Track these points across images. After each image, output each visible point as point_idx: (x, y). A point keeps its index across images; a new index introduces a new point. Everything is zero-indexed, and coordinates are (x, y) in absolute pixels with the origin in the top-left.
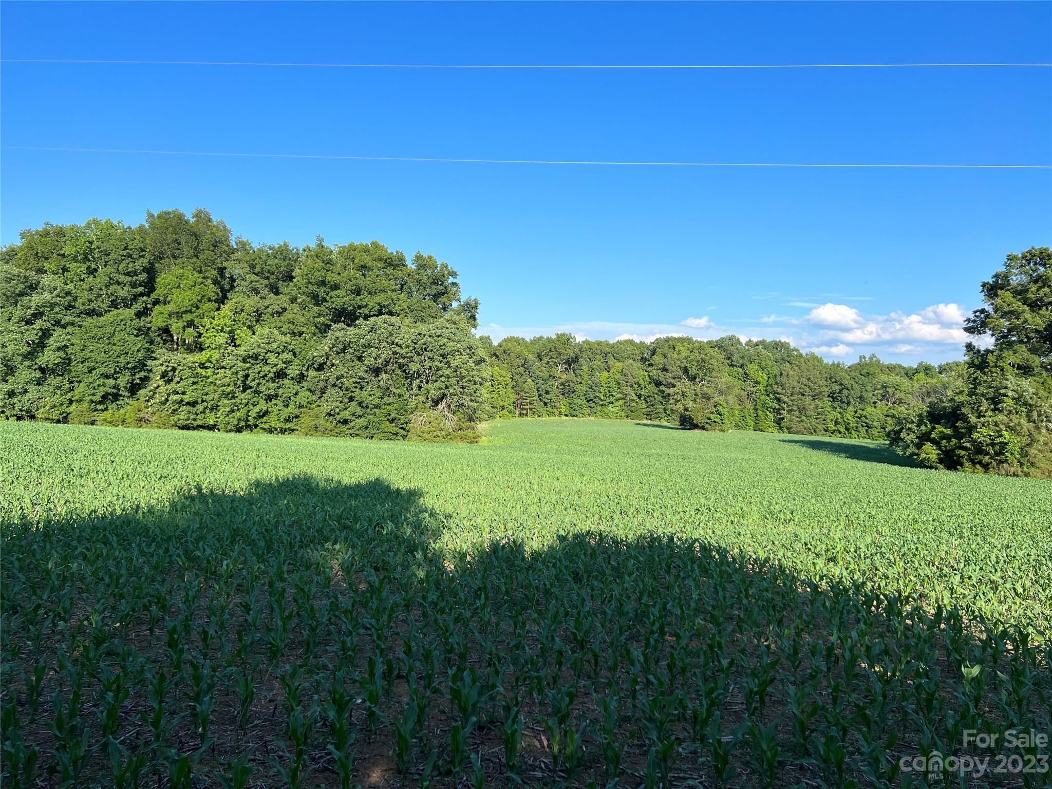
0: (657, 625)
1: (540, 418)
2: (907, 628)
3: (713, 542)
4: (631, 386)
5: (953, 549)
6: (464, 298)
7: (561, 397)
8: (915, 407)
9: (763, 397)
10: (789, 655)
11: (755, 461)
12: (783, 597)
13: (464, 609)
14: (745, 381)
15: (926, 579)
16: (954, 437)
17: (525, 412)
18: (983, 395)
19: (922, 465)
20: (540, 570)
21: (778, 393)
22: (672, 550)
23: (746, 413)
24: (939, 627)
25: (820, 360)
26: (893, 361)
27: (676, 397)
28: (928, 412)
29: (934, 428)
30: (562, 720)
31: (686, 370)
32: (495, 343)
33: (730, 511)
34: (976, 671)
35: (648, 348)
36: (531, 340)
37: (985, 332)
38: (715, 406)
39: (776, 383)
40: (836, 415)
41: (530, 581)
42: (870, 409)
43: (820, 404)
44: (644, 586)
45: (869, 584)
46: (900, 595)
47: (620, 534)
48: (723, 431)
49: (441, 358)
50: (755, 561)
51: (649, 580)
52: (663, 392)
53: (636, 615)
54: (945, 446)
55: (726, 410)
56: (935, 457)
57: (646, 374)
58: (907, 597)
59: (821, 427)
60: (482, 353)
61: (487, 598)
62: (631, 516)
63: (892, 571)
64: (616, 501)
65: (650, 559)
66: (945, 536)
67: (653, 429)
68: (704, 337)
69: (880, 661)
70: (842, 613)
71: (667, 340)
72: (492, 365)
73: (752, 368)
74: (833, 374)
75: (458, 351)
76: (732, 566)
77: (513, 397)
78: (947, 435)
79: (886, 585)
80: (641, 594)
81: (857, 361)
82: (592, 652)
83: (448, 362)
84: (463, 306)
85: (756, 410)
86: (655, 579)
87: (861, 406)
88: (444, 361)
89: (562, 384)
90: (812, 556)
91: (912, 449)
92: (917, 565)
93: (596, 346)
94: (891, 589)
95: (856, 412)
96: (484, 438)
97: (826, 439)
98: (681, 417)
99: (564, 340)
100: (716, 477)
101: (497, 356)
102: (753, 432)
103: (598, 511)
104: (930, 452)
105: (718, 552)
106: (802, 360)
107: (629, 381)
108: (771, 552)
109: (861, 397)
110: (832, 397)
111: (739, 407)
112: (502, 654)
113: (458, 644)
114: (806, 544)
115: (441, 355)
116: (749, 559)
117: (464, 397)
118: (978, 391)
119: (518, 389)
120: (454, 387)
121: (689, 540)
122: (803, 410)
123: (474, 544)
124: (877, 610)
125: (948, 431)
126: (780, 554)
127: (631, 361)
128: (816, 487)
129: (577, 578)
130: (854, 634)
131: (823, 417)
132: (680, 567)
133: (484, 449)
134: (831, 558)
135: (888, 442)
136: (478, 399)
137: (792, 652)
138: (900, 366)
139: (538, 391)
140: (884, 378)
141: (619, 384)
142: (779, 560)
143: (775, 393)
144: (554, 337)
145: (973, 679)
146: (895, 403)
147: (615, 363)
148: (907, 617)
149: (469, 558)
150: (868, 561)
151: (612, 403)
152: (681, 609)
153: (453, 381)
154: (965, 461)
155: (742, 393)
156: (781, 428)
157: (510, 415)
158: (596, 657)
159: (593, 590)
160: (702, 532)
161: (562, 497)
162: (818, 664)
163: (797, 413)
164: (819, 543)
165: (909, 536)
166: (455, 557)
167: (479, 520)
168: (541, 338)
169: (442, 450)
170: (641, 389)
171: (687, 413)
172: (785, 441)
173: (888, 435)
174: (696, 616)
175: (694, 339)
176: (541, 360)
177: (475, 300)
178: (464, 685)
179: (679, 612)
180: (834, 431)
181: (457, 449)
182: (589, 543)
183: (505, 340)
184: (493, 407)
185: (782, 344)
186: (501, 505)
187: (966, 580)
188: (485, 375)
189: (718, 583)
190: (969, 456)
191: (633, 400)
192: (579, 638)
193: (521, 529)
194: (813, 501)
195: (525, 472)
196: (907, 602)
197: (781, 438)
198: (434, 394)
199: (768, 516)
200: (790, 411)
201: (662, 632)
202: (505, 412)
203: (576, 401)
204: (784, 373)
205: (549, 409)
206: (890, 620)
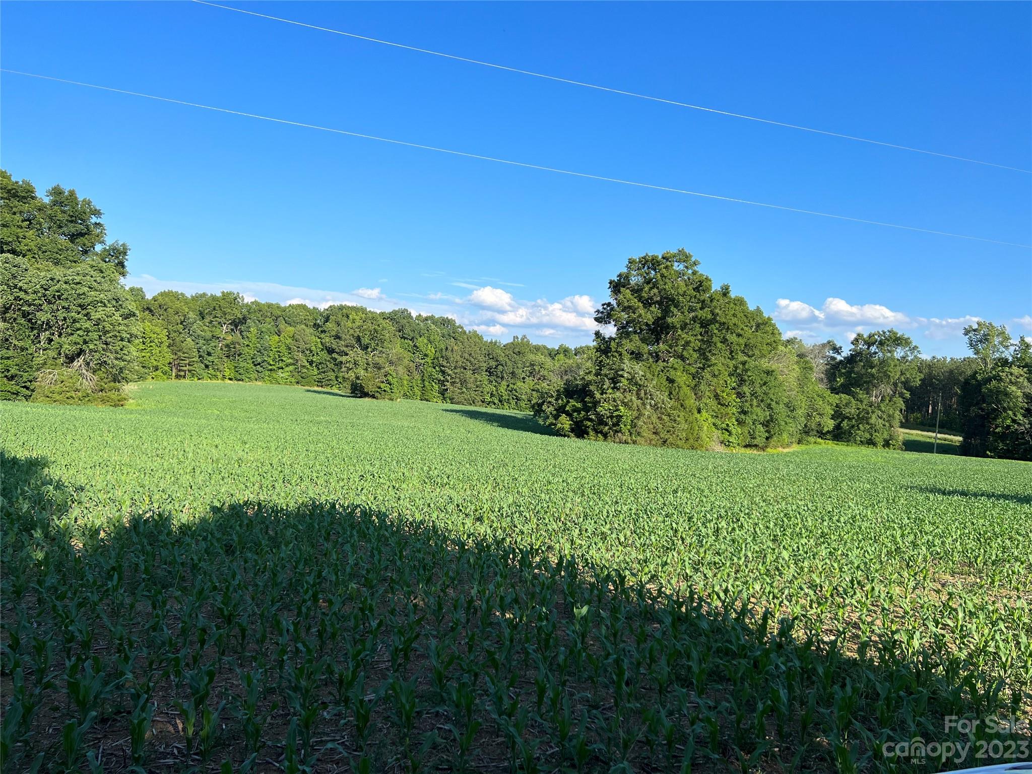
0: (310, 592)
1: (200, 381)
2: (535, 577)
3: (374, 507)
4: (303, 352)
5: (575, 506)
6: (110, 240)
7: (225, 359)
8: (557, 383)
9: (430, 369)
10: (434, 610)
11: (419, 429)
12: (434, 556)
13: (92, 592)
14: (414, 353)
15: (553, 533)
16: (583, 410)
17: (182, 373)
18: (606, 375)
19: (558, 433)
20: (188, 544)
21: (443, 366)
22: (333, 517)
23: (414, 384)
24: (560, 574)
25: (480, 338)
26: (540, 343)
27: (348, 365)
28: (564, 388)
29: (568, 402)
30: (199, 702)
31: (358, 339)
32: (149, 296)
33: (392, 476)
34: (585, 610)
35: (321, 315)
36: (192, 296)
37: (610, 323)
38: (386, 376)
39: (442, 357)
40: (492, 388)
41: (174, 557)
42: (520, 384)
43: (479, 378)
44: (301, 554)
45: (508, 540)
46: (532, 548)
47: (281, 503)
48: (392, 400)
49: (79, 309)
50: (411, 523)
51: (306, 548)
52: (335, 359)
53: (291, 584)
54: (576, 418)
55: (396, 380)
56: (568, 426)
57: (319, 340)
58: (537, 550)
59: (478, 398)
60: (132, 306)
61: (120, 579)
62: (294, 484)
63: (527, 527)
64: (279, 469)
65: (310, 527)
66: (570, 494)
67: (324, 396)
68: (377, 309)
69: (510, 608)
70: (483, 568)
71: (341, 308)
72: (143, 320)
73: (421, 342)
74: (491, 350)
75: (101, 302)
76: (389, 530)
77: (169, 357)
78: (578, 408)
79: (522, 540)
80: (297, 563)
81: (512, 341)
82: (239, 625)
83: (88, 313)
84: (108, 251)
85: (423, 381)
86: (313, 547)
87: (512, 381)
88: (84, 312)
89: (227, 346)
90: (462, 516)
91: (551, 420)
92: (547, 520)
93: (266, 308)
94: (524, 543)
95: (508, 386)
96: (131, 401)
97: (483, 410)
98: (352, 385)
99: (231, 299)
100: (382, 443)
101: (151, 311)
102: (420, 401)
103: (259, 480)
104: (565, 422)
105: (377, 516)
106: (466, 337)
107: (301, 346)
108: (427, 514)
109: (513, 373)
110: (490, 372)
111: (407, 377)
112: (134, 638)
113: (81, 632)
114: (458, 506)
115: (80, 306)
116: (406, 522)
117: (108, 354)
118: (602, 372)
119: (175, 348)
120: (95, 342)
121: (351, 506)
122: (464, 382)
123: (109, 520)
124: (513, 563)
125: (579, 405)
126: (434, 516)
127: (303, 326)
128: (471, 453)
129: (229, 550)
130: (491, 587)
131: (481, 389)
132: (339, 533)
133: (131, 413)
134: (478, 518)
135: (532, 413)
136: (125, 357)
137: (436, 608)
138: (545, 347)
139: (199, 352)
140: (532, 357)
141: (290, 349)
142: (433, 521)
143: (441, 366)
144: (219, 294)
145: (582, 618)
146: (540, 379)
147: (286, 327)
148: (536, 567)
149: (102, 535)
150: (509, 519)
151: (282, 368)
152: (336, 574)
153: (95, 335)
154: (590, 430)
155: (411, 364)
156: (444, 398)
157: (165, 377)
158: (243, 631)
159: (246, 562)
160: (364, 498)
161: (220, 465)
162: (458, 617)
163: (459, 385)
164: (469, 504)
165: (543, 495)
166: (84, 534)
167: (119, 493)
168: (204, 295)
169: (76, 413)
170: (313, 355)
171: (358, 382)
172: (448, 411)
173: (533, 407)
174: (350, 580)
175: (368, 310)
176: (203, 319)
177: (123, 245)
178: (85, 677)
179: (334, 578)
180: (490, 402)
181: (98, 413)
182: (246, 513)
183: (163, 294)
184: (143, 367)
185: (449, 321)
186: (148, 475)
187: (584, 532)
188: (134, 330)
189: (375, 546)
190: (593, 426)
191: (304, 367)
192: (226, 613)
193: (169, 500)
194: (468, 465)
195: (179, 439)
196: (537, 554)
197: (444, 408)
198: (68, 348)
199: (426, 480)
200: (453, 383)
201: (315, 598)
202: (159, 372)
203: (242, 364)
204: (449, 348)
205: (211, 371)
206: (522, 571)
